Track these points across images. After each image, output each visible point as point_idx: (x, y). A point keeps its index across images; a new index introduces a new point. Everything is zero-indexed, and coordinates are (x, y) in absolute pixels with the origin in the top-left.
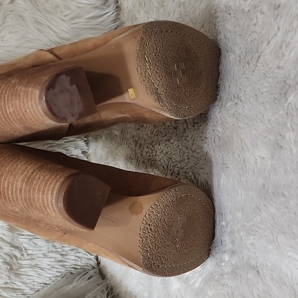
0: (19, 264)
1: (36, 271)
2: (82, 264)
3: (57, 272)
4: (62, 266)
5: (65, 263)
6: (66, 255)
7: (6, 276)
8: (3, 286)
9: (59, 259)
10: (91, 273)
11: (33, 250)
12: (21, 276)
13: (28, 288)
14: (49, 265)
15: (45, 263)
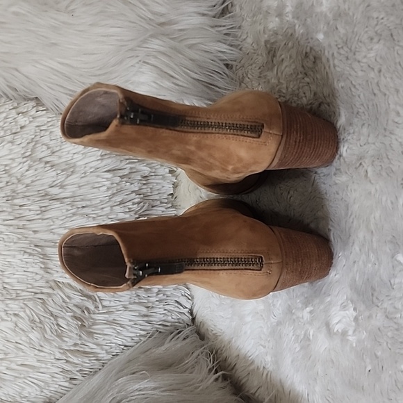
0: (92, 319)
1: (115, 329)
2: (173, 320)
3: (141, 330)
4: (148, 322)
5: (151, 319)
6: (153, 307)
7: (77, 334)
8: (72, 348)
9: (143, 313)
10: (187, 331)
11: (110, 301)
12: (95, 335)
13: (104, 352)
14: (130, 320)
15: (125, 317)
